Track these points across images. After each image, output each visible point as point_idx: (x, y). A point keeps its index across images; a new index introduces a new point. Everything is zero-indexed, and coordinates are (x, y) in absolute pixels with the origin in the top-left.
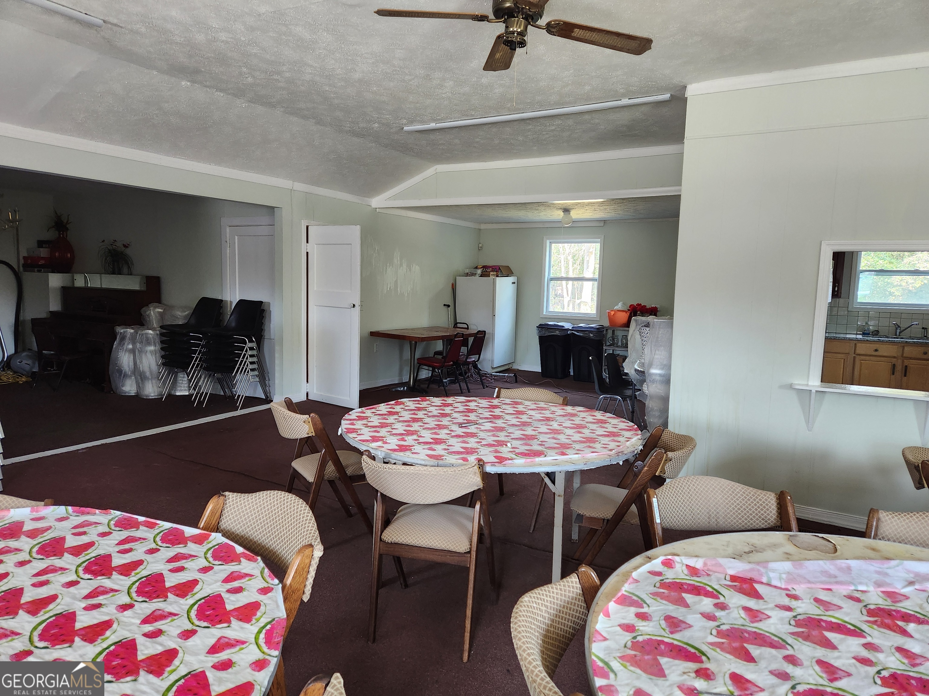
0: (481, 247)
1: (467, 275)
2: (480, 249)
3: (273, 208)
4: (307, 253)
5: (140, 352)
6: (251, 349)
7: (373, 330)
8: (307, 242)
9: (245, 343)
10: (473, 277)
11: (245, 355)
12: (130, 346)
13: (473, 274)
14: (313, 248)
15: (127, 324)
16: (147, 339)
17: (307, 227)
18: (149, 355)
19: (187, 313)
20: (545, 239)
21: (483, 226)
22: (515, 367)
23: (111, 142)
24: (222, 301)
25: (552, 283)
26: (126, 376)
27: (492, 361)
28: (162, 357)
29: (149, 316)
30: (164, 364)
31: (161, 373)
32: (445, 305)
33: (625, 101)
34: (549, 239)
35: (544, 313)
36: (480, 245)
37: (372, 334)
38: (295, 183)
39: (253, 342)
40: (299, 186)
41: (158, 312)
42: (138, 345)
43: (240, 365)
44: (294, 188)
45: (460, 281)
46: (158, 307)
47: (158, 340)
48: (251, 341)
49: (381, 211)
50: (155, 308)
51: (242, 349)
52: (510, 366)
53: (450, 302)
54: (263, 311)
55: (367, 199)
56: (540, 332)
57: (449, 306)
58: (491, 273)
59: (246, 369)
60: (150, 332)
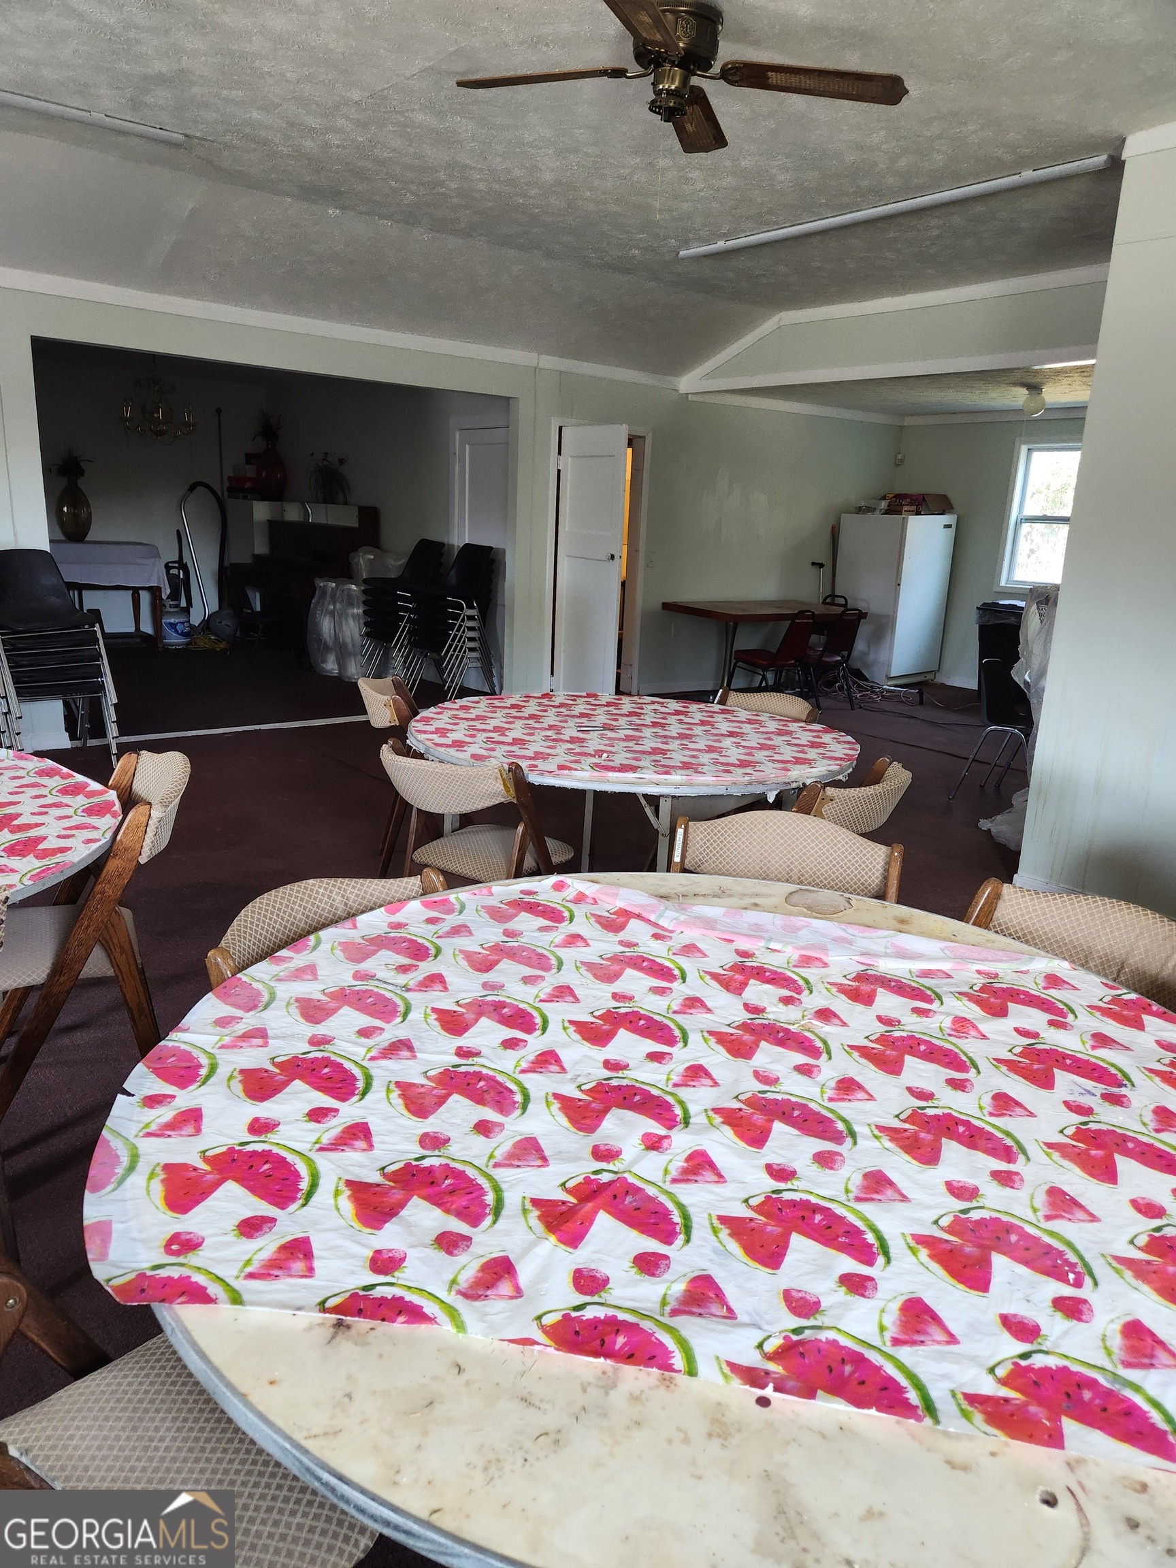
0: (902, 461)
1: (860, 510)
2: (898, 463)
3: (507, 399)
4: (559, 471)
5: (340, 615)
6: (471, 618)
7: (669, 600)
8: (560, 453)
9: (462, 609)
10: (869, 515)
11: (460, 626)
12: (331, 607)
13: (869, 510)
14: (567, 463)
15: (332, 576)
16: (350, 597)
17: (560, 429)
18: (351, 622)
19: (400, 563)
20: (1017, 443)
21: (908, 421)
22: (940, 679)
23: (263, 307)
24: (443, 545)
25: (1026, 527)
26: (327, 649)
27: (889, 665)
28: (366, 624)
29: (358, 564)
30: (367, 634)
31: (364, 646)
32: (813, 564)
33: (1028, 175)
34: (1026, 443)
35: (1003, 583)
36: (900, 456)
37: (666, 606)
38: (543, 357)
39: (473, 608)
40: (549, 362)
41: (369, 559)
42: (338, 606)
43: (453, 640)
44: (541, 365)
45: (850, 523)
46: (370, 553)
47: (363, 598)
48: (470, 607)
49: (695, 398)
50: (366, 553)
51: (456, 617)
52: (930, 677)
53: (823, 557)
54: (493, 561)
55: (672, 378)
56: (981, 617)
57: (821, 566)
58: (906, 508)
59: (462, 647)
60: (353, 587)
